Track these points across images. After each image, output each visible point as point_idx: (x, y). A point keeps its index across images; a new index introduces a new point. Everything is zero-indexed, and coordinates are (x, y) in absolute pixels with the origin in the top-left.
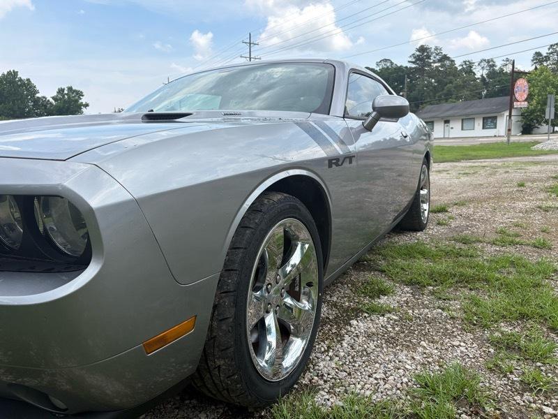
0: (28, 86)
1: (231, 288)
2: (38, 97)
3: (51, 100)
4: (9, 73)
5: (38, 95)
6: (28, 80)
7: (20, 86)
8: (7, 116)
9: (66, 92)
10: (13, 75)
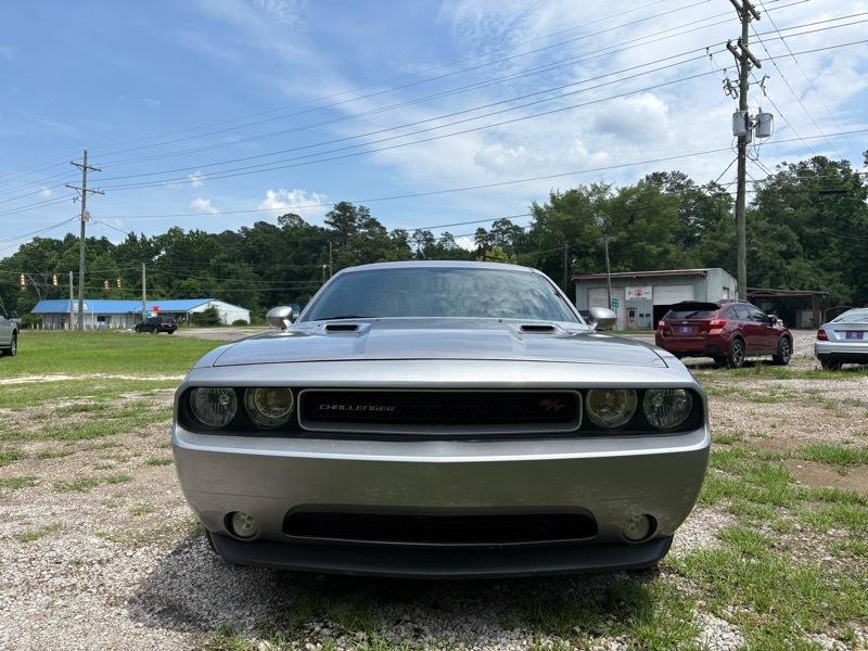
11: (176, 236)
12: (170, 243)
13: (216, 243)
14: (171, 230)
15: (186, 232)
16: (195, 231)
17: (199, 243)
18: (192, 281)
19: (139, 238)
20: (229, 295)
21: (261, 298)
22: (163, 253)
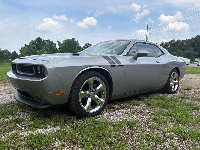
0: (77, 43)
1: (76, 88)
2: (80, 47)
3: (83, 47)
4: (72, 39)
5: (79, 46)
6: (77, 41)
7: (75, 43)
8: (70, 52)
9: (87, 45)
10: (73, 39)
11: (173, 41)
12: (172, 43)
13: (183, 42)
14: (172, 40)
15: (176, 40)
16: (178, 40)
17: (179, 43)
18: (176, 52)
19: (164, 43)
20: (185, 56)
21: (195, 56)
22: (170, 46)
